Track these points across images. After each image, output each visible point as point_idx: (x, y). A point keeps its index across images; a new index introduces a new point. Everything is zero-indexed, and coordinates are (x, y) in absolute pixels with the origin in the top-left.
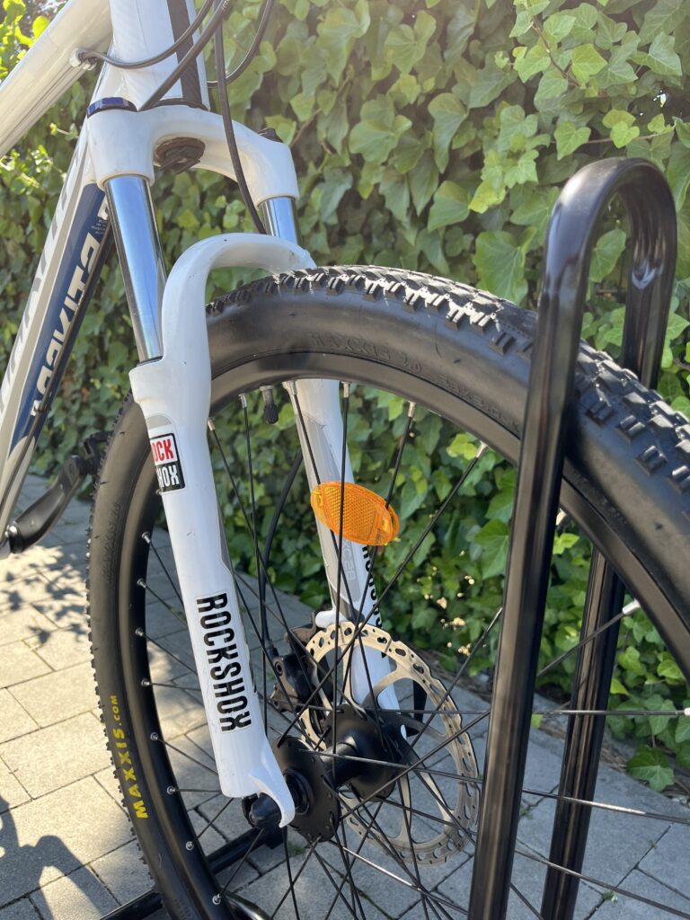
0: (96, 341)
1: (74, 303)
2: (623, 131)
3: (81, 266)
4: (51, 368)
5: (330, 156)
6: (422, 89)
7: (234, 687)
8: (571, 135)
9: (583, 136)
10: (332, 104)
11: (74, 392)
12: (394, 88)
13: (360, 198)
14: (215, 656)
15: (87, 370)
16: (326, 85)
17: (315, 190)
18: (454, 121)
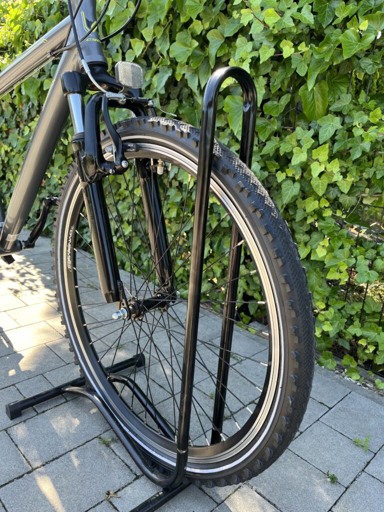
2: (288, 50)
5: (162, 60)
6: (204, 27)
8: (267, 52)
9: (271, 52)
10: (161, 33)
12: (191, 26)
13: (176, 82)
16: (159, 24)
17: (155, 76)
18: (218, 43)
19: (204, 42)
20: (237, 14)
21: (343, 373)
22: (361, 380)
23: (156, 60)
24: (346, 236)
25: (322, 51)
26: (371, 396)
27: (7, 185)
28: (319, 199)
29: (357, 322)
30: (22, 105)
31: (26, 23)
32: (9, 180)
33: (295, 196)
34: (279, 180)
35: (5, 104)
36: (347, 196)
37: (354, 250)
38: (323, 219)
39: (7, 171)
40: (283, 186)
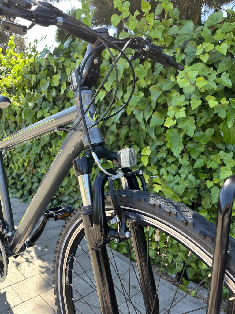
0: (38, 155)
2: (212, 102)
5: (117, 101)
6: (147, 84)
8: (195, 102)
12: (138, 82)
13: (127, 115)
18: (157, 93)
20: (173, 78)
27: (10, 171)
30: (22, 122)
31: (25, 74)
32: (11, 168)
34: (209, 187)
35: (11, 122)
39: (10, 162)
40: (212, 190)
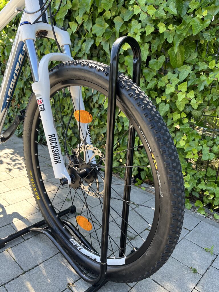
0: (21, 90)
1: (17, 72)
2: (162, 28)
3: (19, 62)
4: (11, 89)
5: (87, 34)
6: (112, 15)
7: (57, 154)
8: (149, 29)
9: (152, 29)
10: (87, 19)
11: (15, 106)
12: (104, 14)
13: (96, 46)
14: (53, 147)
15: (19, 99)
16: (85, 13)
17: (84, 44)
18: (120, 24)
19: (112, 24)
20: (131, 8)
21: (196, 211)
22: (206, 214)
23: (84, 34)
24: (196, 134)
25: (181, 29)
26: (212, 223)
28: (181, 113)
29: (203, 182)
33: (166, 112)
34: (158, 103)
36: (196, 111)
37: (201, 141)
38: (183, 124)
40: (160, 106)
